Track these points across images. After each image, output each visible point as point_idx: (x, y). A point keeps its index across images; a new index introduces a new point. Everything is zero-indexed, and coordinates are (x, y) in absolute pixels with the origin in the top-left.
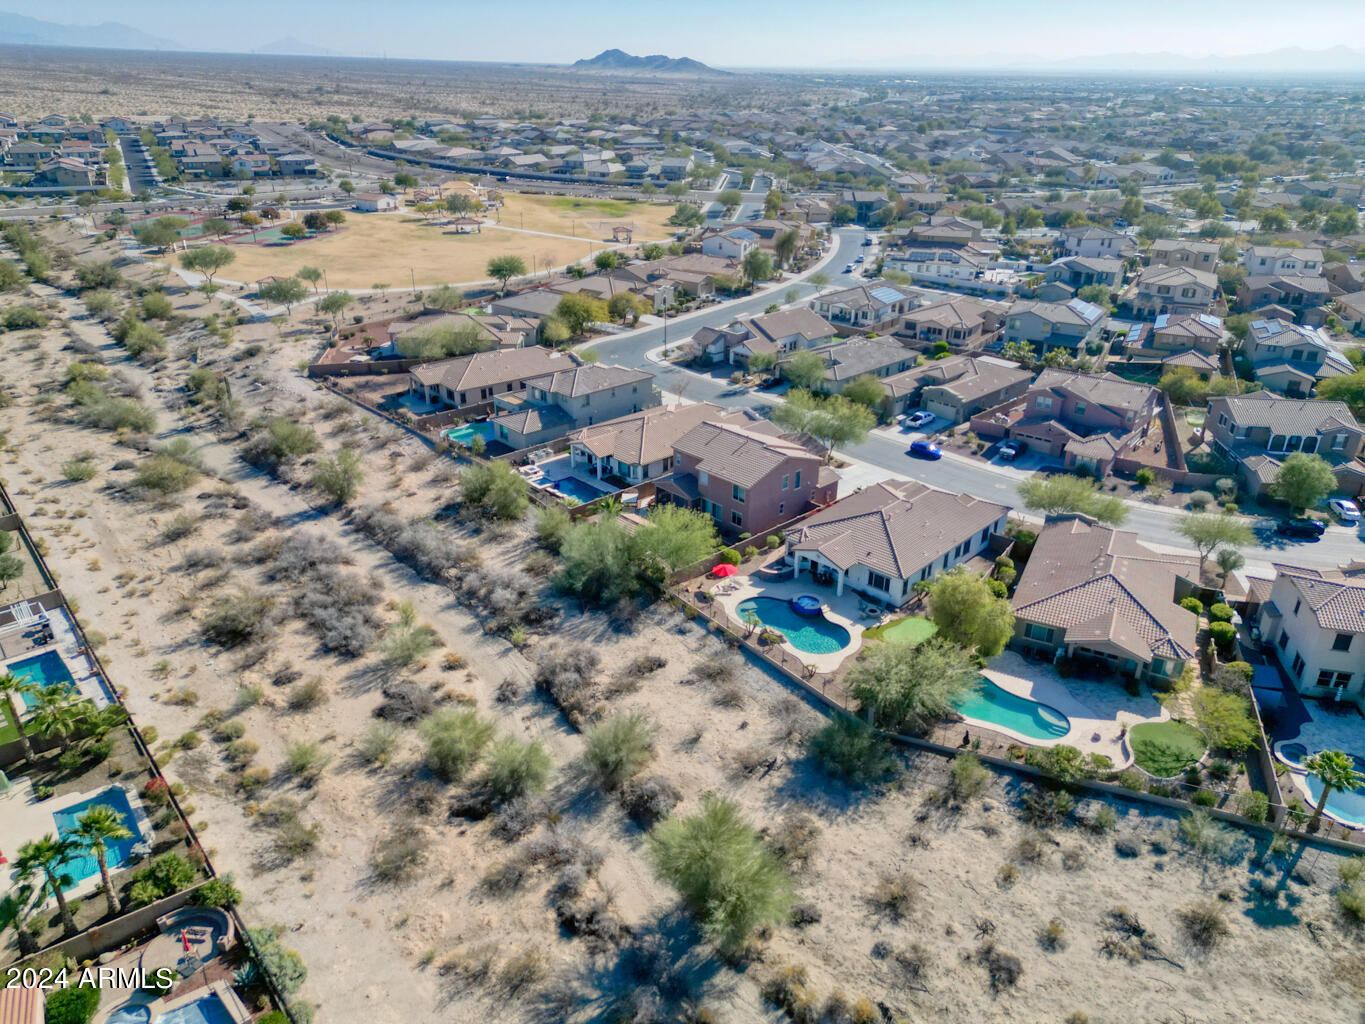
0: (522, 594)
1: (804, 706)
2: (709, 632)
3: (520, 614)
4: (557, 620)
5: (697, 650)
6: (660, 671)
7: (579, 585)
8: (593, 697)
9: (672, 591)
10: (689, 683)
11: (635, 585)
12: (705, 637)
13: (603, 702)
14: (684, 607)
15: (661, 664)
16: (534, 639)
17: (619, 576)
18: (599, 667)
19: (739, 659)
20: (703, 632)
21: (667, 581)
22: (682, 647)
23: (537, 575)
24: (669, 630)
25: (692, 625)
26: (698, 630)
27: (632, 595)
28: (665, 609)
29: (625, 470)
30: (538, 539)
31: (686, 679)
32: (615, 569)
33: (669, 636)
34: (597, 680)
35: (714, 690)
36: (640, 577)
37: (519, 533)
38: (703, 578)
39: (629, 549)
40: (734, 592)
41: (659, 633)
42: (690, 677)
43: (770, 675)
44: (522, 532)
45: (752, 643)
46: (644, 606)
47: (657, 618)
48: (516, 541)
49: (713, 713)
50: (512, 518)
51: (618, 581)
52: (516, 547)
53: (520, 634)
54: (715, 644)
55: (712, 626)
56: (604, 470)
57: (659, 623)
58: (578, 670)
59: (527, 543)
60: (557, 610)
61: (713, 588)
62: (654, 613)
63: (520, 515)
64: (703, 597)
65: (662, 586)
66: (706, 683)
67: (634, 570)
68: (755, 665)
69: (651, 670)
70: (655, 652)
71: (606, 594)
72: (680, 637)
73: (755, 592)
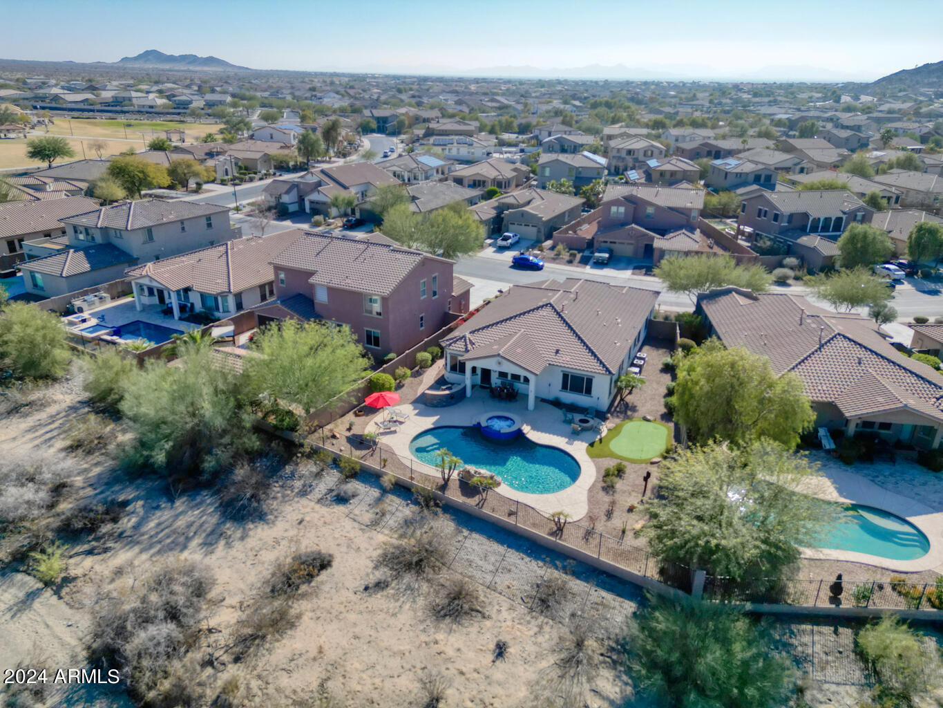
0: (59, 489)
1: (577, 585)
2: (384, 491)
3: (56, 523)
4: (127, 523)
5: (374, 524)
6: (324, 575)
7: (160, 457)
8: (209, 663)
9: (312, 441)
10: (380, 586)
11: (254, 442)
12: (379, 500)
13: (232, 671)
14: (336, 462)
15: (324, 564)
16: (81, 565)
17: (225, 432)
18: (213, 594)
19: (444, 525)
20: (375, 493)
21: (303, 428)
22: (348, 524)
23: (89, 452)
24: (319, 501)
25: (354, 486)
26: (365, 492)
27: (252, 456)
28: (307, 468)
29: (211, 303)
30: (89, 403)
31: (372, 580)
32: (219, 422)
33: (324, 510)
34: (213, 623)
35: (425, 593)
36: (258, 429)
37: (59, 397)
38: (350, 417)
39: (235, 390)
40: (398, 428)
41: (308, 508)
42: (380, 575)
43: (501, 542)
44: (63, 396)
45: (454, 495)
46: (274, 471)
47: (298, 484)
48: (52, 410)
49: (440, 636)
50: (48, 378)
51: (226, 440)
52: (53, 418)
53: (54, 563)
54: (400, 509)
55: (386, 481)
56: (182, 308)
57: (304, 493)
58: (173, 614)
59: (73, 409)
60: (125, 504)
61: (370, 426)
62: (292, 476)
63: (59, 373)
64: (360, 442)
65: (295, 436)
66: (408, 578)
67: (248, 418)
68: (472, 530)
69: (310, 577)
70: (309, 543)
71: (209, 463)
72: (340, 509)
73: (428, 422)
